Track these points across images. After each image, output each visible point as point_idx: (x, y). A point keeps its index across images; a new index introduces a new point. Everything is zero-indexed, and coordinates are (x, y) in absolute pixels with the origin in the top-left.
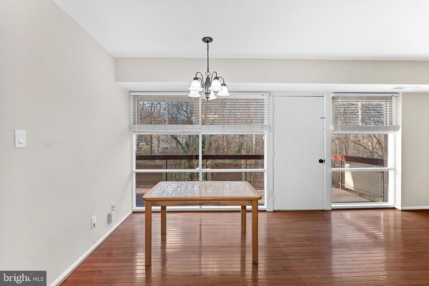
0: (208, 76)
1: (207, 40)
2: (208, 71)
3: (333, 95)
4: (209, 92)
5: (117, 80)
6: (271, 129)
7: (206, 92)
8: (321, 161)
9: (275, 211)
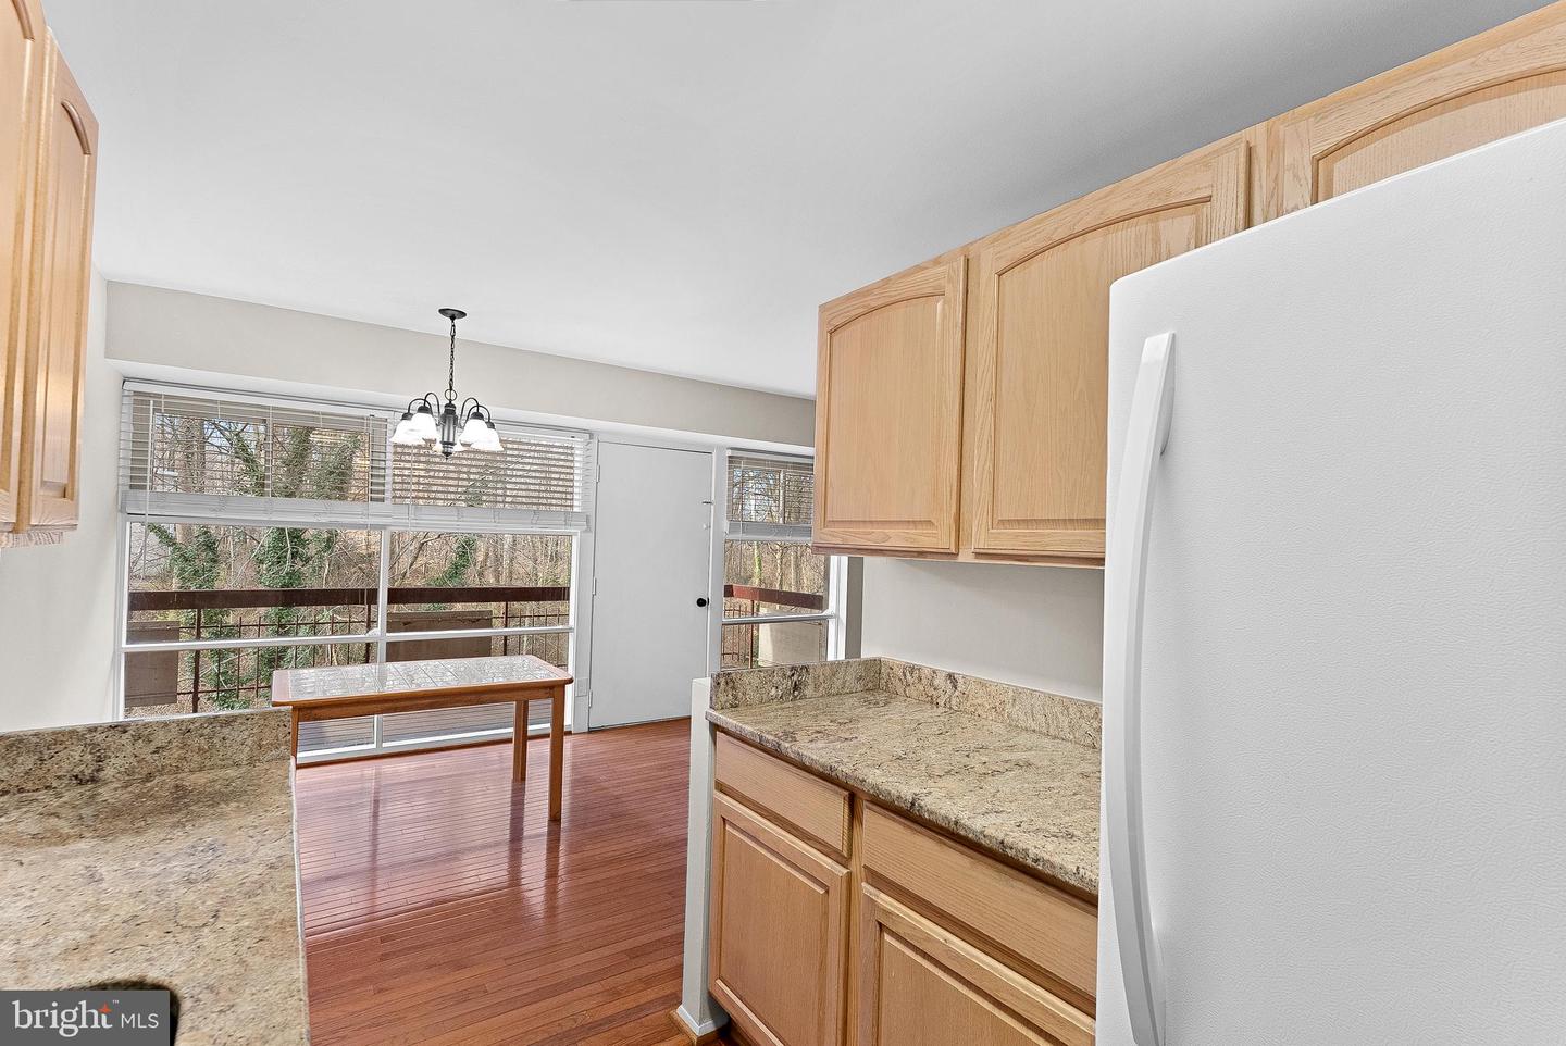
0: (450, 400)
1: (454, 315)
2: (451, 389)
3: (729, 453)
4: (451, 441)
5: (107, 356)
6: (589, 522)
7: (445, 440)
8: (701, 603)
9: (591, 731)
